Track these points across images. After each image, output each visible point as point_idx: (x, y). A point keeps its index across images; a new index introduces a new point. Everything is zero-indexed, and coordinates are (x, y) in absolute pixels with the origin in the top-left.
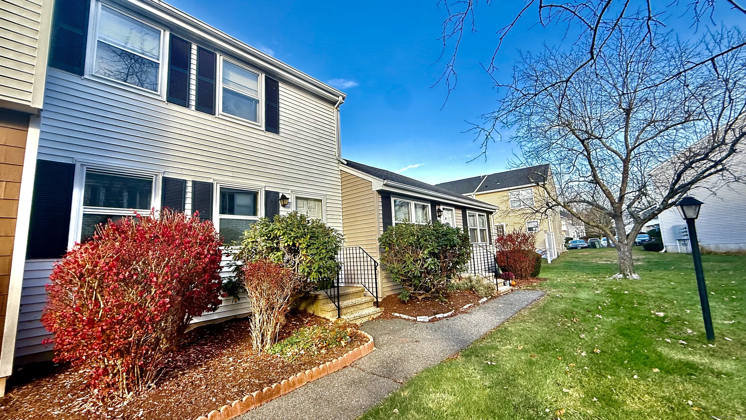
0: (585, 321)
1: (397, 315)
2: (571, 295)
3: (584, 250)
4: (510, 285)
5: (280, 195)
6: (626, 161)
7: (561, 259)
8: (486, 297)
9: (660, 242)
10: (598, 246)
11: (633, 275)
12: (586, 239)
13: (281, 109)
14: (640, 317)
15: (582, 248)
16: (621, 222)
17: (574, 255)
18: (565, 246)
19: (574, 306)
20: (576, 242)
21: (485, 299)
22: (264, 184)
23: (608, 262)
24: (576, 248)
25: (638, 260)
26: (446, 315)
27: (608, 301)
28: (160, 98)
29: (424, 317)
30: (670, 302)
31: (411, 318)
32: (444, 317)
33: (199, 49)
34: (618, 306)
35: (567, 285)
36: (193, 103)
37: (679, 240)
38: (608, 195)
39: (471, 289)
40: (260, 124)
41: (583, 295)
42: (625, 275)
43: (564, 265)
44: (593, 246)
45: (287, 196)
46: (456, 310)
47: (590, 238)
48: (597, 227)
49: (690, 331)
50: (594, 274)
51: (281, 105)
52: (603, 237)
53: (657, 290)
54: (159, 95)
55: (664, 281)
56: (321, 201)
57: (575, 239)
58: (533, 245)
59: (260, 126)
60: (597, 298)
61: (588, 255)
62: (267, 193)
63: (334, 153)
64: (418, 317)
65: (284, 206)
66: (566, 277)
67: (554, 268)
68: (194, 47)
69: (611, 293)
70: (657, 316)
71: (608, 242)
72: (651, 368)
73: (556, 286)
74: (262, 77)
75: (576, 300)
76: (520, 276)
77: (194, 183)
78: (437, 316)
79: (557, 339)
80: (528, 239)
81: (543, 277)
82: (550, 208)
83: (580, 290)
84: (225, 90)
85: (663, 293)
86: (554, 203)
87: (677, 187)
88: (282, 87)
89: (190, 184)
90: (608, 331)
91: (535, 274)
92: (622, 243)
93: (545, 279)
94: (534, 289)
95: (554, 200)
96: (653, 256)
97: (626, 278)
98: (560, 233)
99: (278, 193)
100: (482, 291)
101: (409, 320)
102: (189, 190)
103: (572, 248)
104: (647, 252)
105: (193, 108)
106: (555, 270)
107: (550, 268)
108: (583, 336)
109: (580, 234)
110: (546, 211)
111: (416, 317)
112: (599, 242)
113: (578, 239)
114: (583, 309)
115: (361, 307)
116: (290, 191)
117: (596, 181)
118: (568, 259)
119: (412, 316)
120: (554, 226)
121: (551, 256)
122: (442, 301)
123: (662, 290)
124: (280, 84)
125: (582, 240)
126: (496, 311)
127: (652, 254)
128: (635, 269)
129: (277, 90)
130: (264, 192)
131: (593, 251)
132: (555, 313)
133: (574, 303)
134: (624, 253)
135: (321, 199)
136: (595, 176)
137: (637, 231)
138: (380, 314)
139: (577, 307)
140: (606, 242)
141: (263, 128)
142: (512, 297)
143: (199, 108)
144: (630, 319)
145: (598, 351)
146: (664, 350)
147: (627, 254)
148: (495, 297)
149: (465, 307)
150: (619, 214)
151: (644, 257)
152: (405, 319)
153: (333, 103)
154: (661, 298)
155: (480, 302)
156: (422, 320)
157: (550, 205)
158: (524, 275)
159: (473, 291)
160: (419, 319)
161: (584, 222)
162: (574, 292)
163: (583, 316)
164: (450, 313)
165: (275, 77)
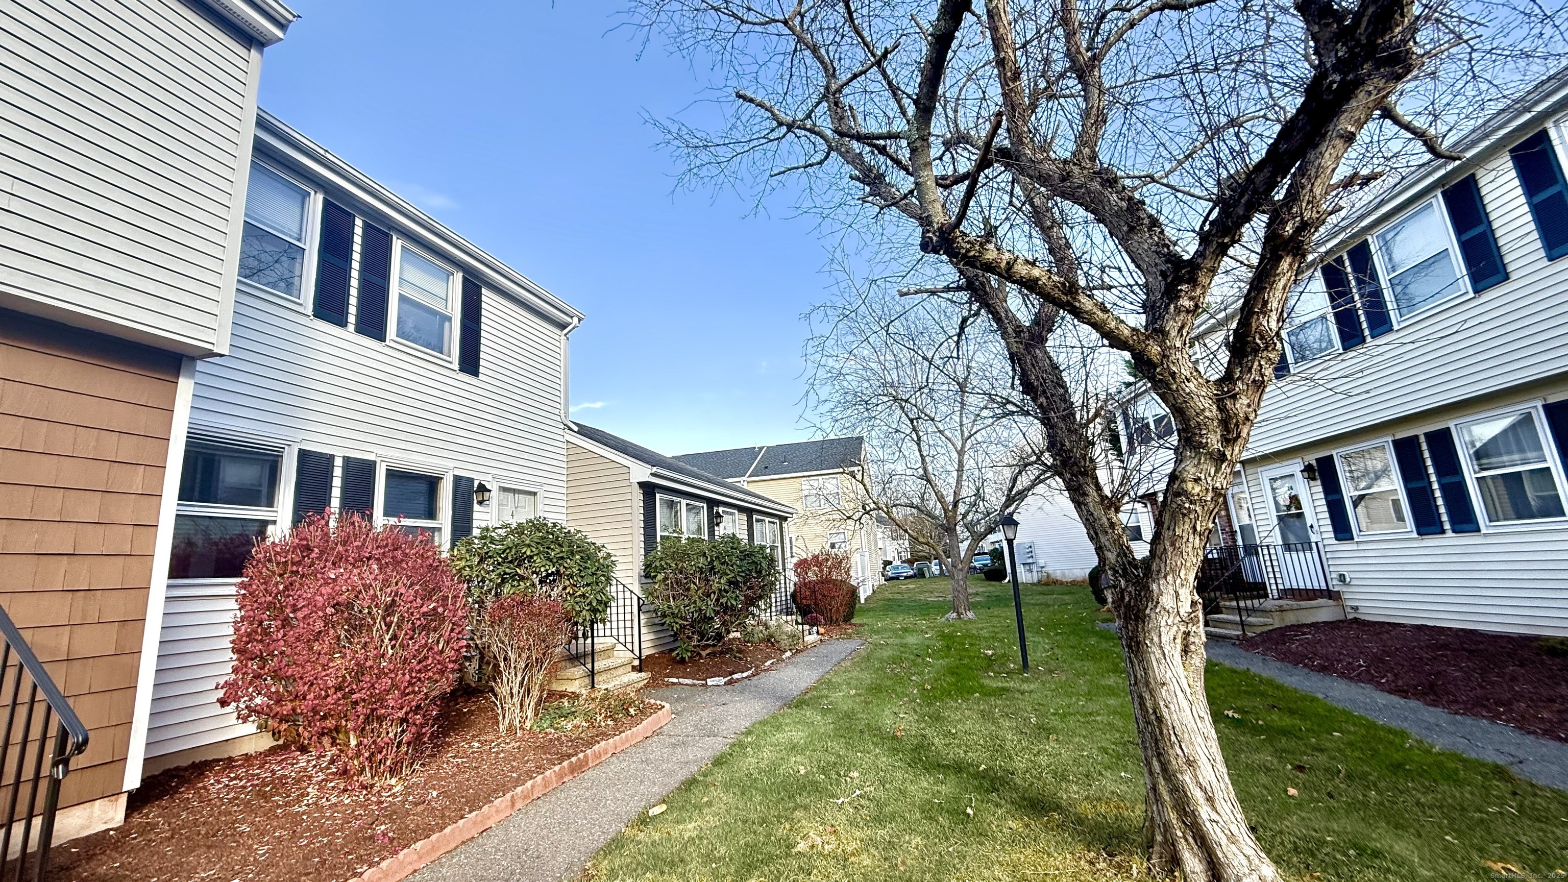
0: (915, 665)
1: (675, 680)
2: (898, 641)
3: (909, 580)
4: (818, 633)
5: (476, 484)
6: (961, 453)
7: (879, 596)
8: (790, 650)
9: (1002, 568)
10: (927, 575)
11: (968, 613)
12: (910, 562)
13: (483, 334)
14: (969, 657)
15: (906, 578)
16: (955, 539)
17: (896, 589)
18: (883, 575)
19: (902, 652)
20: (897, 567)
21: (788, 654)
22: (452, 464)
23: (941, 599)
24: (897, 578)
25: (977, 594)
26: (745, 675)
27: (939, 644)
28: (301, 309)
29: (717, 679)
30: (1002, 641)
31: (696, 682)
32: (743, 678)
33: (367, 227)
34: (948, 648)
35: (891, 630)
36: (352, 319)
37: (1024, 564)
38: (941, 498)
39: (769, 640)
40: (450, 359)
41: (911, 640)
42: (959, 614)
43: (884, 605)
44: (920, 574)
45: (488, 487)
46: (757, 667)
47: (917, 560)
48: (927, 544)
49: (1012, 666)
50: (924, 615)
51: (483, 326)
52: (935, 559)
53: (991, 629)
54: (301, 305)
55: (1001, 619)
56: (535, 494)
57: (894, 563)
58: (847, 572)
59: (451, 363)
60: (927, 642)
61: (914, 589)
62: (457, 479)
63: (557, 412)
64: (708, 680)
65: (480, 503)
66: (888, 621)
67: (869, 610)
68: (359, 222)
69: (943, 636)
70: (986, 655)
71: (941, 568)
72: (973, 694)
73: (877, 632)
74: (458, 278)
75: (904, 645)
76: (831, 622)
77: (347, 460)
78: (735, 676)
79: (889, 683)
80: (841, 562)
81: (858, 622)
82: (868, 513)
83: (907, 634)
84: (402, 299)
85: (997, 633)
86: (873, 506)
87: (1013, 493)
88: (487, 295)
89: (338, 462)
90: (937, 672)
91: (848, 618)
92: (955, 567)
93: (861, 625)
94: (850, 637)
95: (874, 502)
96: (993, 588)
97: (960, 618)
98: (876, 552)
99: (472, 480)
100: (785, 642)
101: (694, 685)
102: (338, 472)
103: (892, 579)
104: (987, 583)
105: (351, 327)
106: (871, 613)
107: (866, 610)
108: (914, 678)
109: (903, 554)
110: (860, 519)
111: (705, 679)
112: (929, 568)
113: (899, 563)
114: (913, 653)
115: (615, 672)
116: (490, 476)
117: (926, 477)
118: (888, 595)
119: (698, 680)
120: (869, 541)
121: (865, 591)
122: (735, 657)
123: (996, 630)
124: (484, 291)
125: (906, 565)
126: (810, 665)
127: (993, 586)
128: (971, 606)
129: (479, 301)
130: (452, 478)
131: (922, 582)
132: (881, 660)
133: (902, 649)
134: (958, 581)
135: (535, 490)
136: (925, 470)
137: (973, 552)
138: (646, 682)
139: (905, 653)
140: (938, 567)
141: (456, 366)
142: (823, 649)
143: (360, 329)
144: (960, 659)
145: (929, 687)
146: (986, 682)
147: (962, 583)
148: (801, 651)
149: (766, 664)
150: (953, 526)
151: (984, 589)
152: (686, 685)
153: (562, 326)
154: (993, 637)
155: (784, 657)
156: (714, 683)
157: (868, 509)
158: (834, 618)
159: (772, 643)
160: (710, 682)
161: (909, 535)
162: (901, 637)
163: (913, 661)
164: (751, 672)
165: (477, 278)
